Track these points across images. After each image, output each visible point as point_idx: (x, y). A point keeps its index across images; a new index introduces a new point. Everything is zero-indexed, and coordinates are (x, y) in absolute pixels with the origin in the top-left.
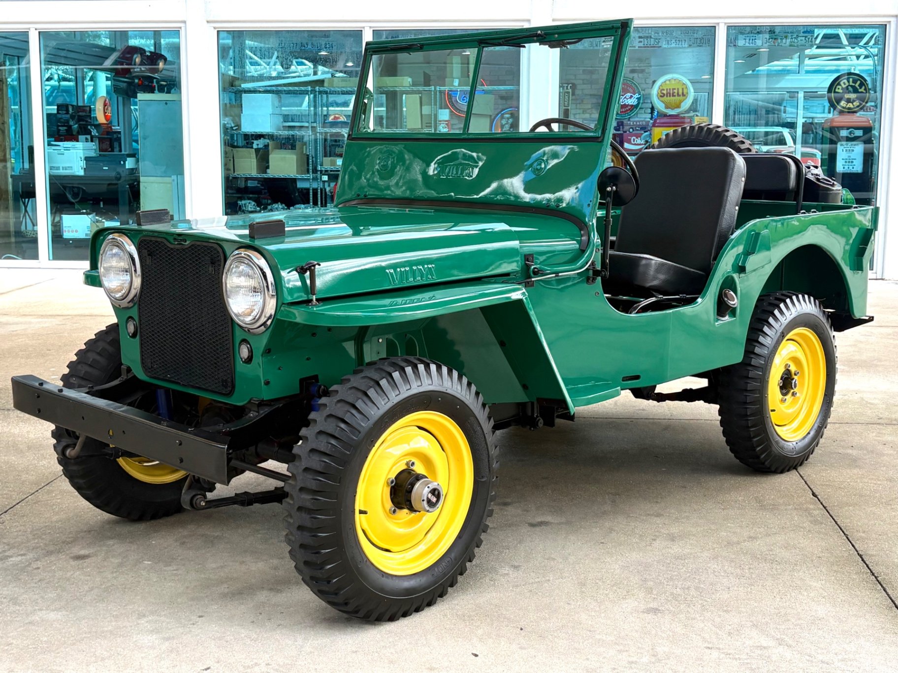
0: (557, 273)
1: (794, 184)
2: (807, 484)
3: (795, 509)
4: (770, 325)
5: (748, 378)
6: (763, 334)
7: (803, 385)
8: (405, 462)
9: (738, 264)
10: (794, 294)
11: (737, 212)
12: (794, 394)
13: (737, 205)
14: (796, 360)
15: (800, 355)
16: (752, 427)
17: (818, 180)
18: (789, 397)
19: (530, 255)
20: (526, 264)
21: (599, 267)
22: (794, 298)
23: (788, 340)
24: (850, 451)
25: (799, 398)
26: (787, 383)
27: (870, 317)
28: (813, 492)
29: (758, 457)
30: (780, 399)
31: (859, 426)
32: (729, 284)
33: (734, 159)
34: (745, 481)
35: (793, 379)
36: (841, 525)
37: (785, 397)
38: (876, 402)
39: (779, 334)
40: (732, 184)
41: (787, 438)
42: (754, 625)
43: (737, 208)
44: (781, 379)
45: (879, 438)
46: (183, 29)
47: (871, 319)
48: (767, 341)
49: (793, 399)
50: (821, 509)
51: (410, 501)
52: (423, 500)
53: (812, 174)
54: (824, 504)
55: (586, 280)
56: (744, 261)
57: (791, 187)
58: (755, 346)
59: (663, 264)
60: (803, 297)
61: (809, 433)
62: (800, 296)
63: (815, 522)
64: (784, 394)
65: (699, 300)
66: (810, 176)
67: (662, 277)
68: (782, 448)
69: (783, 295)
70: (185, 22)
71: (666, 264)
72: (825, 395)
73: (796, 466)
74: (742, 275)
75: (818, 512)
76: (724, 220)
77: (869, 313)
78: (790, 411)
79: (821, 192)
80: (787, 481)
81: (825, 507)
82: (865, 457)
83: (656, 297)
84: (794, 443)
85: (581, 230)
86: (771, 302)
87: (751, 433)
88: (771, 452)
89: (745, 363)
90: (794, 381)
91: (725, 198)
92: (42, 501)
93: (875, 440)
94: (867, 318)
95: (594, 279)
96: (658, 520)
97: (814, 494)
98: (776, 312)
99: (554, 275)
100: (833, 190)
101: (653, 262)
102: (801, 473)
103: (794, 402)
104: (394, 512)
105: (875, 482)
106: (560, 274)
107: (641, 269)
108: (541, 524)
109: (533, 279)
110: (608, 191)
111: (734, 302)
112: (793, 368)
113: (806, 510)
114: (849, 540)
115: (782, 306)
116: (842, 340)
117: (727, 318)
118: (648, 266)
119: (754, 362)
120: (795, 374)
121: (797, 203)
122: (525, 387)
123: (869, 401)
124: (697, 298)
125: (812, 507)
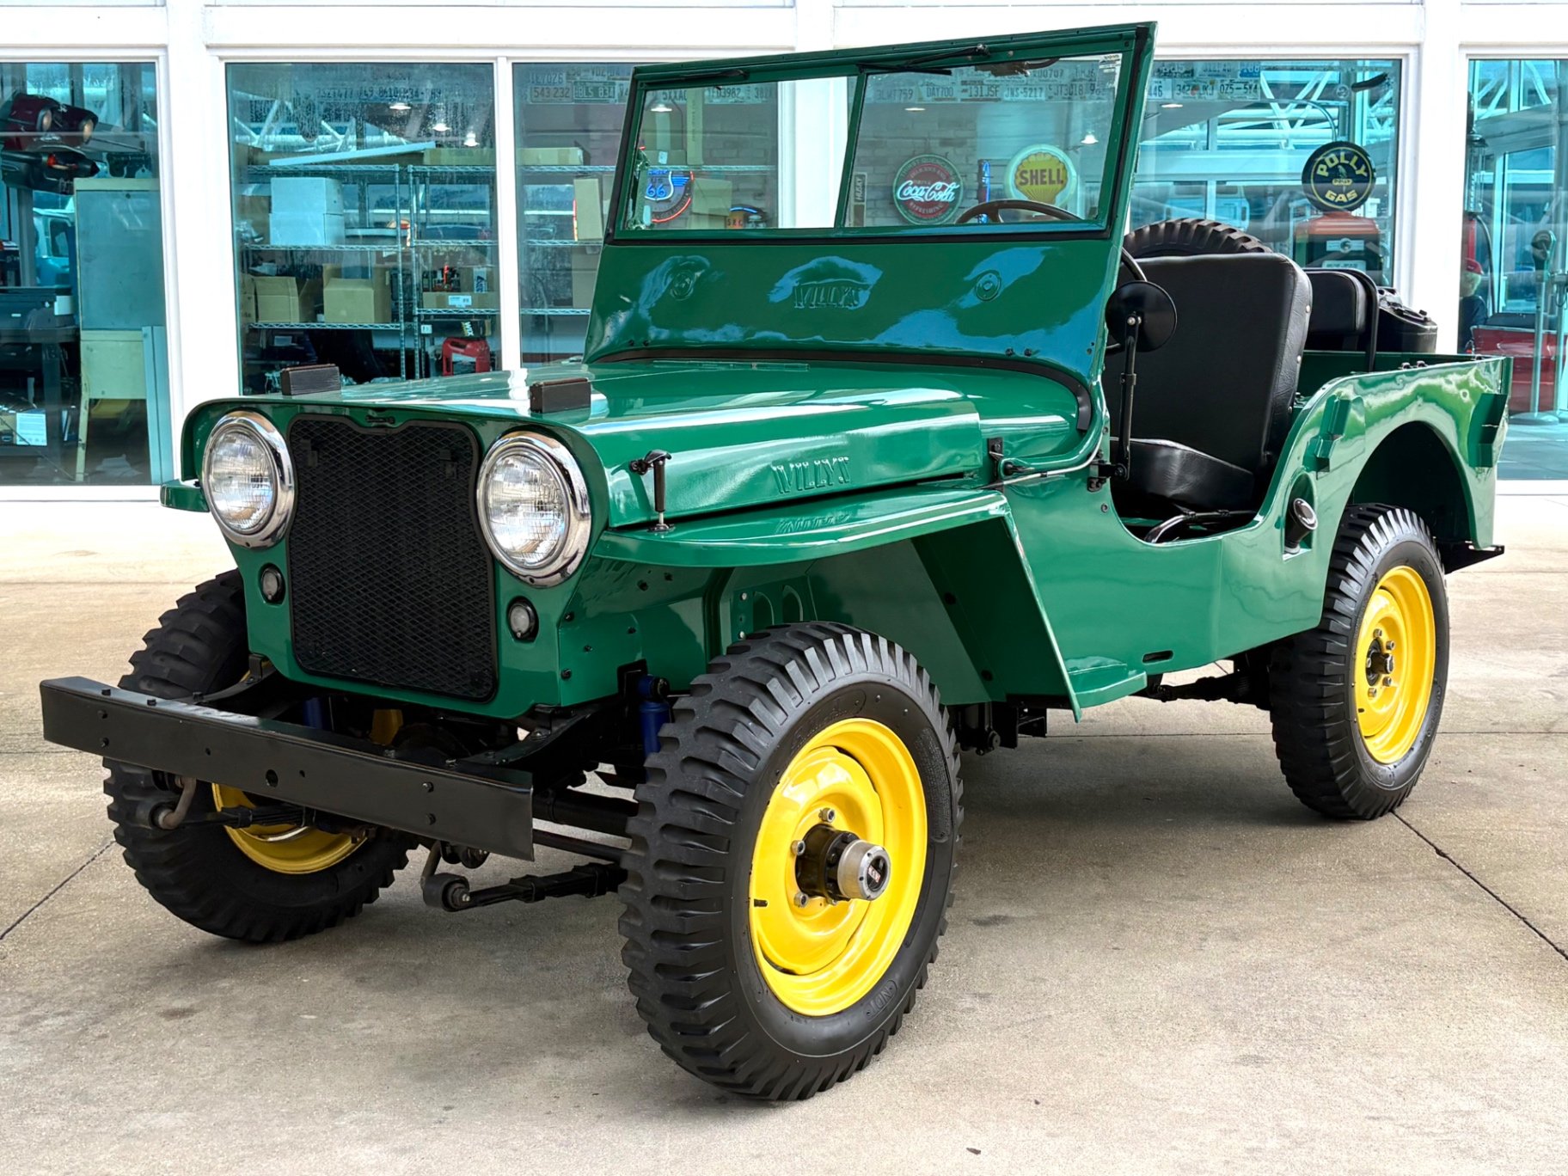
0: (1042, 471)
1: (1363, 320)
2: (1422, 836)
3: (1419, 878)
4: (1355, 561)
5: (1324, 654)
6: (1346, 579)
7: (1400, 665)
8: (818, 811)
9: (1315, 455)
10: (1390, 509)
11: (1299, 366)
12: (1386, 682)
13: (1299, 354)
14: (1389, 623)
15: (1396, 615)
16: (1331, 739)
17: (1400, 312)
18: (1379, 686)
19: (996, 439)
20: (990, 456)
21: (1107, 460)
22: (1390, 514)
23: (1382, 588)
24: (1469, 779)
25: (1395, 688)
26: (1379, 663)
27: (1497, 547)
28: (1435, 848)
29: (1339, 793)
30: (1367, 690)
31: (1466, 738)
32: (1303, 489)
33: (1294, 274)
34: (1315, 835)
35: (1387, 656)
36: (1508, 902)
37: (1375, 687)
38: (1477, 696)
39: (1370, 577)
40: (1293, 315)
41: (1385, 758)
42: (1433, 1076)
43: (1299, 358)
44: (1368, 656)
45: (1508, 757)
46: (161, 59)
47: (1499, 551)
48: (1351, 588)
49: (1385, 690)
50: (1463, 878)
51: (835, 882)
52: (861, 879)
53: (1389, 303)
54: (1465, 869)
55: (1085, 485)
56: (1327, 448)
57: (1358, 326)
58: (1335, 599)
59: (1192, 457)
60: (1403, 513)
61: (1412, 749)
62: (1398, 511)
63: (1462, 899)
64: (1372, 682)
65: (1258, 518)
66: (1384, 306)
67: (1191, 478)
68: (1375, 775)
69: (1369, 510)
70: (164, 47)
71: (1198, 456)
72: (1434, 683)
73: (1393, 807)
74: (1321, 474)
75: (1460, 882)
76: (1281, 381)
77: (1497, 541)
78: (1384, 710)
79: (1404, 333)
80: (1382, 830)
81: (1468, 874)
82: (1498, 789)
83: (1185, 514)
84: (1391, 766)
85: (1076, 394)
86: (1352, 522)
87: (1330, 750)
88: (1358, 782)
89: (1322, 630)
90: (1389, 659)
91: (1282, 342)
92: (63, 916)
93: (1503, 760)
94: (1493, 549)
95: (1102, 481)
96: (1197, 907)
97: (1439, 852)
98: (1365, 539)
99: (1039, 475)
100: (1425, 330)
101: (1178, 453)
102: (1404, 819)
103: (1388, 696)
104: (804, 901)
105: (1532, 829)
106: (1049, 473)
107: (1158, 466)
108: (995, 920)
109: (1005, 483)
110: (1128, 325)
111: (1311, 521)
112: (1384, 638)
113: (1439, 880)
114: (1530, 926)
115: (1373, 527)
116: (1456, 583)
117: (1300, 550)
118: (1168, 459)
119: (1333, 627)
120: (1388, 648)
121: (1368, 355)
122: (986, 676)
123: (1467, 695)
124: (1254, 515)
125: (1445, 873)
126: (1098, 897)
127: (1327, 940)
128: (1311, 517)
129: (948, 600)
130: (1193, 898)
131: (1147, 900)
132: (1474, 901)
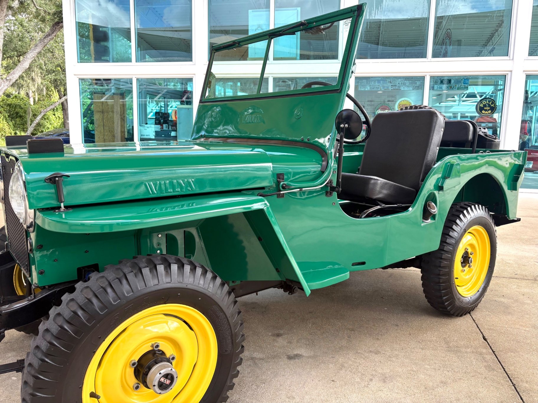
0: (301, 188)
1: (471, 138)
2: (478, 328)
3: (473, 352)
4: (457, 224)
5: (442, 259)
6: (452, 230)
7: (475, 261)
8: (150, 344)
9: (438, 185)
10: (473, 205)
11: (437, 151)
12: (469, 267)
13: (437, 147)
14: (472, 246)
15: (474, 242)
16: (443, 290)
17: (486, 135)
18: (466, 268)
19: (281, 174)
20: (277, 181)
21: (334, 184)
22: (473, 207)
23: (469, 233)
24: (502, 300)
25: (472, 270)
26: (466, 260)
27: (518, 219)
28: (483, 335)
29: (446, 308)
30: (461, 270)
31: (504, 280)
32: (432, 198)
33: (437, 116)
35: (470, 258)
36: (509, 373)
37: (465, 268)
39: (462, 230)
40: (436, 132)
41: (466, 295)
43: (438, 148)
44: (462, 258)
45: (519, 290)
46: (194, 77)
47: (519, 220)
48: (455, 234)
49: (469, 269)
50: (491, 354)
51: (146, 382)
52: (154, 386)
53: (482, 132)
54: (493, 349)
55: (325, 194)
56: (443, 183)
57: (469, 139)
58: (447, 238)
59: (386, 183)
60: (478, 206)
61: (479, 291)
62: (477, 206)
63: (489, 368)
64: (463, 267)
65: (410, 209)
66: (481, 133)
67: (385, 192)
68: (462, 302)
69: (465, 205)
70: (195, 74)
71: (388, 183)
72: (489, 267)
73: (470, 311)
74: (441, 192)
75: (490, 357)
76: (429, 156)
77: (518, 216)
78: (467, 277)
79: (487, 143)
80: (464, 322)
81: (494, 352)
82: (513, 305)
83: (380, 206)
84: (470, 298)
85: (322, 157)
86: (458, 209)
87: (442, 294)
88: (454, 305)
89: (441, 249)
90: (470, 259)
91: (430, 141)
93: (517, 291)
94: (516, 219)
95: (331, 194)
97: (485, 339)
98: (461, 216)
99: (299, 190)
100: (495, 142)
101: (379, 182)
102: (473, 317)
103: (470, 272)
104: (137, 388)
105: (524, 329)
106: (303, 189)
107: (371, 186)
109: (281, 192)
110: (341, 128)
111: (435, 210)
112: (470, 251)
113: (481, 354)
114: (517, 391)
115: (465, 212)
116: (500, 230)
117: (430, 221)
118: (375, 184)
119: (446, 248)
120: (471, 254)
121: (473, 149)
122: (277, 270)
124: (409, 207)
125: (484, 351)
126: (341, 348)
127: (423, 388)
128: (434, 209)
129: (260, 239)
130: (377, 353)
131: (359, 351)
132: (493, 370)
